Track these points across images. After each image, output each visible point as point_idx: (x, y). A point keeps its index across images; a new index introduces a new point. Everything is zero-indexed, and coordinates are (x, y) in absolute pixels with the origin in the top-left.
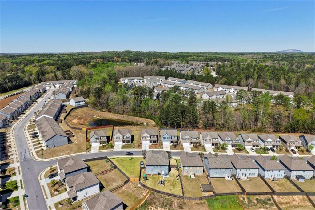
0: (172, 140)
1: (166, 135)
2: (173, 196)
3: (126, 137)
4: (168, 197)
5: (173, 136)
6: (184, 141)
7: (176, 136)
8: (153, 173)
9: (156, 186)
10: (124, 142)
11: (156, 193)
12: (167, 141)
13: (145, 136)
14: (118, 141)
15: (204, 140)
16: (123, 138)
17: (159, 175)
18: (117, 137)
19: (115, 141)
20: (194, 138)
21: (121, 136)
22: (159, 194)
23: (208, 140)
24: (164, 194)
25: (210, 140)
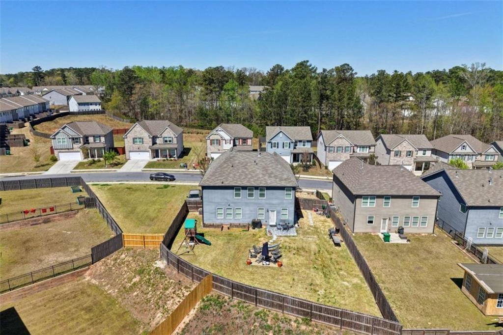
0: (296, 151)
1: (281, 134)
3: (162, 139)
4: (303, 327)
5: (300, 141)
6: (331, 155)
7: (308, 141)
8: (231, 220)
9: (242, 266)
10: (156, 153)
11: (236, 300)
13: (219, 138)
14: (139, 150)
15: (392, 153)
16: (154, 143)
17: (257, 230)
18: (134, 139)
19: (130, 151)
20: (363, 147)
21: (146, 135)
22: (252, 305)
23: (403, 154)
24: (281, 307)
25: (409, 153)
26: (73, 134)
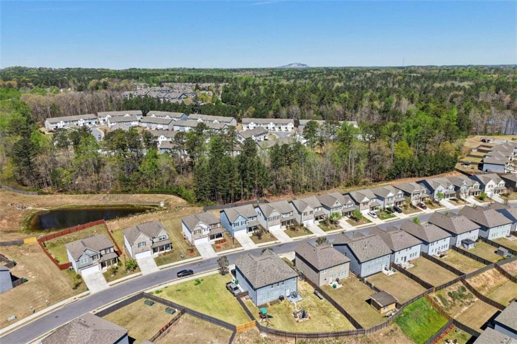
0: (250, 226)
1: (240, 217)
2: (346, 335)
3: (158, 239)
4: (337, 341)
5: (250, 218)
6: (269, 223)
8: (270, 300)
9: (296, 324)
10: (155, 250)
11: (309, 340)
12: (240, 229)
13: (200, 228)
15: (303, 214)
16: (153, 243)
17: (283, 301)
18: (139, 244)
19: (134, 254)
21: (147, 239)
22: (316, 339)
23: (308, 213)
24: (327, 337)
25: (311, 212)
26: (92, 253)
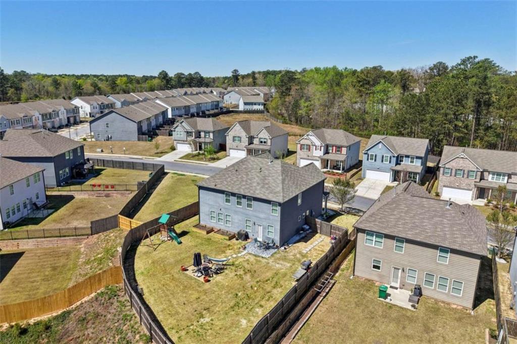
0: (398, 168)
1: (380, 145)
3: (258, 139)
5: (407, 156)
7: (418, 158)
8: (222, 225)
9: (174, 270)
11: (124, 298)
14: (237, 149)
16: (251, 143)
17: (238, 241)
18: (234, 137)
19: (230, 149)
20: (499, 174)
21: (243, 135)
26: (189, 128)
